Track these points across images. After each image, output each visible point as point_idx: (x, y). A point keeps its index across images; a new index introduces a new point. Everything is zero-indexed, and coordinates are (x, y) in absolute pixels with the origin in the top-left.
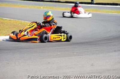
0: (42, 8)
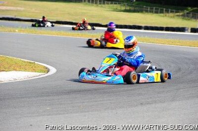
0: (17, 31)
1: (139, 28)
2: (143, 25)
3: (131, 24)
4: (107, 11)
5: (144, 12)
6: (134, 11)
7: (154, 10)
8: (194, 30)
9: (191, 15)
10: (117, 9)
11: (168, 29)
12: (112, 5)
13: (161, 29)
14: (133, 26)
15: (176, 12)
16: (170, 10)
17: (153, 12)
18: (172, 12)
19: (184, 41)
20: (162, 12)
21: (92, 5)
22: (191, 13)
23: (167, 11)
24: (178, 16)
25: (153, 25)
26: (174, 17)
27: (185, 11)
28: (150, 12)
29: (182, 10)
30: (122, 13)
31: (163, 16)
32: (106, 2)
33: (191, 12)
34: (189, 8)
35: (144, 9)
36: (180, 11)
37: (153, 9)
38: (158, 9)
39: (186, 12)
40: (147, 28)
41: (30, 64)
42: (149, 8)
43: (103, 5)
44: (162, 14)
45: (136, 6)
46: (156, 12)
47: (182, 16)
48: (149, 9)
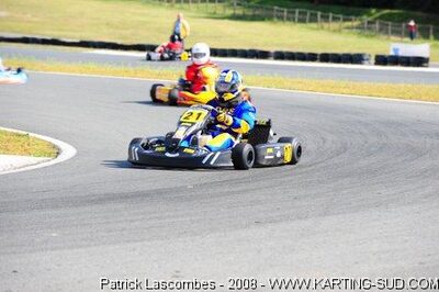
1: (264, 55)
2: (272, 49)
3: (247, 48)
4: (194, 17)
5: (275, 19)
6: (254, 18)
7: (297, 15)
8: (382, 60)
9: (377, 25)
10: (215, 13)
11: (326, 58)
12: (203, 5)
13: (312, 57)
14: (251, 51)
16: (331, 15)
17: (294, 20)
18: (335, 19)
19: (358, 84)
20: (313, 19)
21: (161, 5)
22: (377, 22)
23: (325, 18)
24: (348, 28)
25: (295, 50)
26: (340, 31)
27: (364, 17)
28: (289, 19)
29: (358, 15)
30: (226, 21)
31: (318, 29)
33: (376, 19)
34: (373, 11)
35: (275, 13)
36: (353, 18)
37: (294, 13)
38: (305, 14)
39: (366, 18)
40: (280, 56)
41: (17, 138)
42: (286, 10)
43: (185, 6)
44: (314, 25)
45: (257, 8)
46: (302, 21)
47: (358, 27)
48: (285, 14)
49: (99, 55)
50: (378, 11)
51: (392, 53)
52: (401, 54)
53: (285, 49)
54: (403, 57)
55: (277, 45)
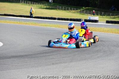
1: (55, 19)
3: (50, 17)
5: (58, 9)
6: (52, 9)
7: (63, 8)
8: (86, 21)
10: (41, 7)
12: (38, 5)
14: (51, 17)
15: (76, 10)
16: (73, 8)
17: (63, 10)
18: (74, 10)
20: (68, 9)
21: (27, 5)
22: (85, 10)
23: (71, 9)
24: (77, 12)
25: (63, 17)
26: (75, 13)
27: (82, 9)
28: (61, 9)
29: (80, 8)
30: (44, 9)
32: (35, 3)
34: (84, 8)
36: (78, 9)
38: (66, 8)
40: (59, 19)
42: (60, 7)
43: (33, 5)
44: (68, 11)
45: (53, 6)
46: (65, 10)
47: (80, 12)
49: (10, 18)
50: (85, 8)
51: (89, 19)
52: (91, 19)
53: (60, 17)
54: (91, 20)
55: (58, 16)
